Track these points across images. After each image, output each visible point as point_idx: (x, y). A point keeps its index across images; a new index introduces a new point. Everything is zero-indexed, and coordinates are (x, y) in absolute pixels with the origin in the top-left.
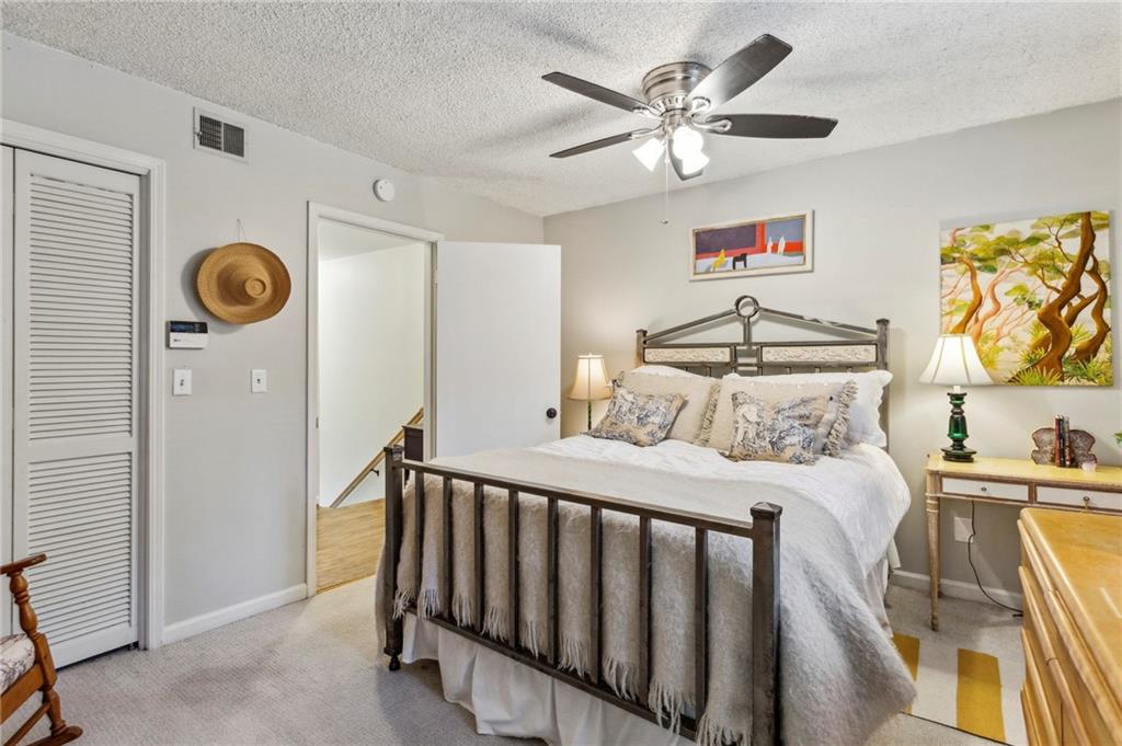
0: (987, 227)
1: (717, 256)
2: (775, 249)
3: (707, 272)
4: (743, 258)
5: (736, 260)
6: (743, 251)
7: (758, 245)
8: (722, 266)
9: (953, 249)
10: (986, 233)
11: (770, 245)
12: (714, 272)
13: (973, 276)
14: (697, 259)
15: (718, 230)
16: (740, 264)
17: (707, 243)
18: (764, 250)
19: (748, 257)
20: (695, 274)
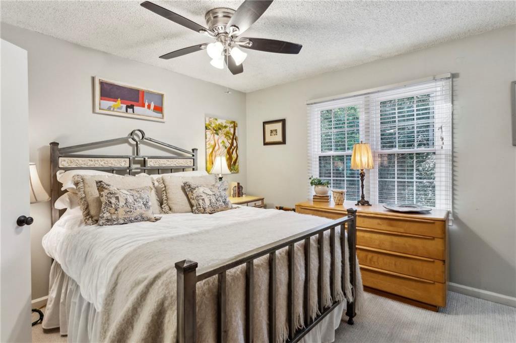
0: (216, 119)
1: (116, 102)
2: (149, 107)
3: (109, 109)
4: (132, 107)
5: (127, 107)
6: (133, 103)
7: (140, 102)
8: (118, 108)
9: (209, 125)
10: (216, 121)
11: (146, 104)
12: (113, 111)
13: (214, 136)
14: (101, 99)
15: (117, 86)
16: (130, 110)
17: (109, 91)
18: (143, 106)
19: (135, 107)
20: (100, 109)
